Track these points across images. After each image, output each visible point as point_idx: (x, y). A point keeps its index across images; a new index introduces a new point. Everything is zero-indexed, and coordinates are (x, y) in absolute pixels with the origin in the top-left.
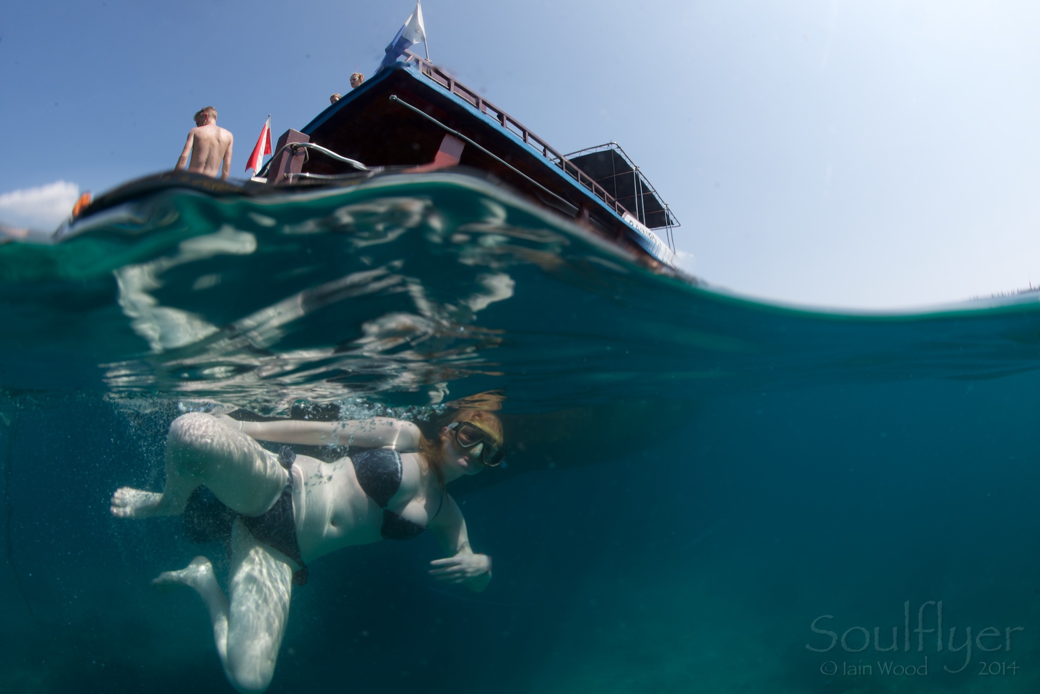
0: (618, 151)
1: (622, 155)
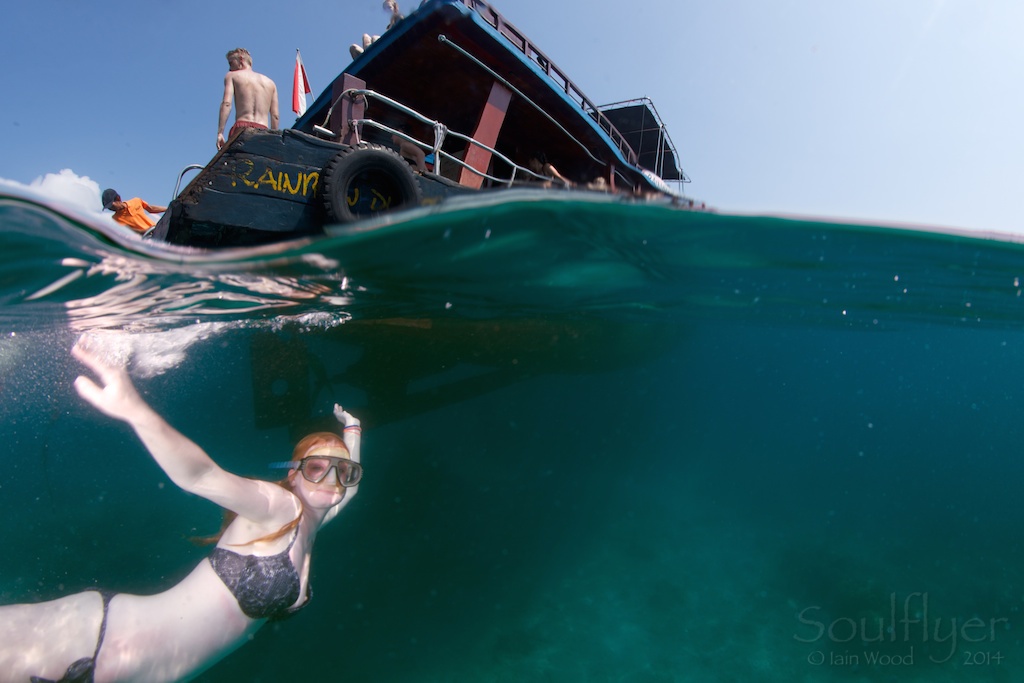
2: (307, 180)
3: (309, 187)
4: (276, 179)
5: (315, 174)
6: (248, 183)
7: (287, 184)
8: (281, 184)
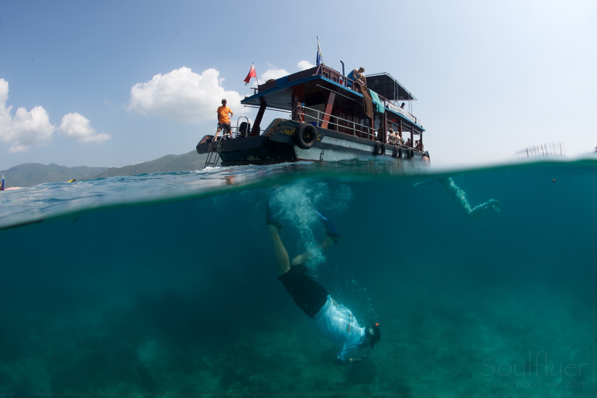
1: (390, 76)
2: (292, 131)
3: (293, 133)
4: (287, 131)
5: (294, 130)
6: (281, 132)
7: (289, 132)
8: (287, 132)
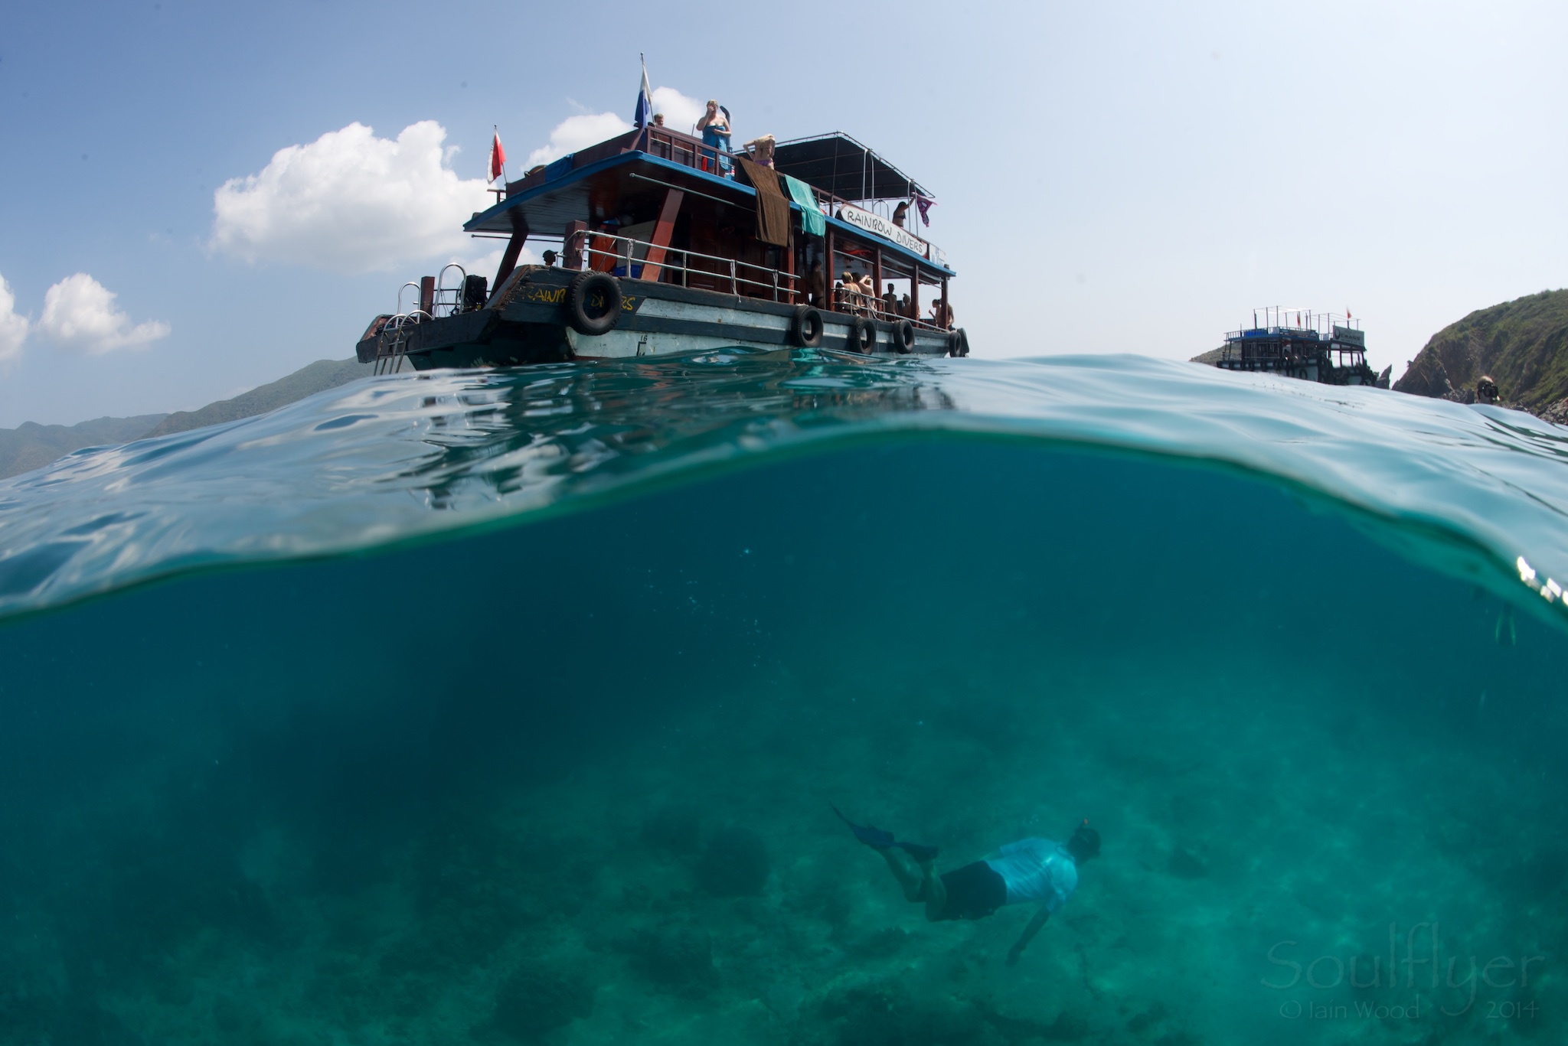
0: (847, 138)
1: (850, 140)
2: (558, 293)
3: (560, 298)
4: (544, 295)
5: (563, 290)
6: (530, 296)
7: (549, 297)
8: (546, 297)
